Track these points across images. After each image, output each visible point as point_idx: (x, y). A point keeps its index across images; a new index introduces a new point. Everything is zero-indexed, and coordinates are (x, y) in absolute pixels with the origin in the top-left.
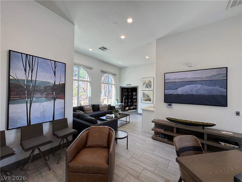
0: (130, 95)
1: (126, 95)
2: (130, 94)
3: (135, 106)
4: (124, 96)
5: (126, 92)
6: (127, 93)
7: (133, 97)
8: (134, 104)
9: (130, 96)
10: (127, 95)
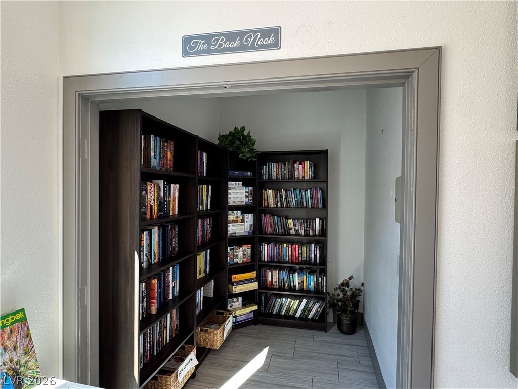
0: (202, 208)
1: (163, 221)
2: (205, 194)
3: (244, 305)
4: (145, 226)
5: (169, 180)
6: (175, 189)
7: (227, 222)
8: (237, 289)
9: (203, 216)
10: (174, 207)
